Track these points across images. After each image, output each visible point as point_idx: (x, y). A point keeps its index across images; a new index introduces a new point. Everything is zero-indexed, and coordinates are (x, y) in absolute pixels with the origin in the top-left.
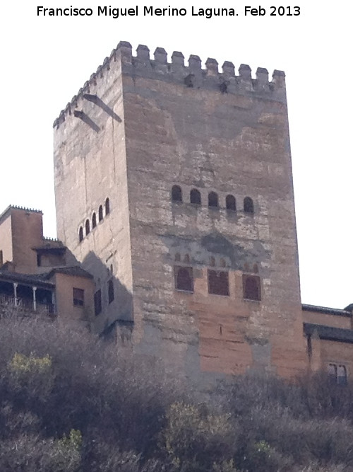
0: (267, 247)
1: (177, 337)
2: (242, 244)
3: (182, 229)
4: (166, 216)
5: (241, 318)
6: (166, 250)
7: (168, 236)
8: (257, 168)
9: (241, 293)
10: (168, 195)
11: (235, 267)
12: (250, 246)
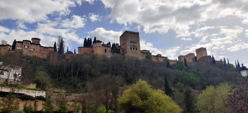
0: (138, 46)
1: (131, 53)
5: (136, 51)
7: (130, 45)
9: (136, 49)
11: (135, 47)
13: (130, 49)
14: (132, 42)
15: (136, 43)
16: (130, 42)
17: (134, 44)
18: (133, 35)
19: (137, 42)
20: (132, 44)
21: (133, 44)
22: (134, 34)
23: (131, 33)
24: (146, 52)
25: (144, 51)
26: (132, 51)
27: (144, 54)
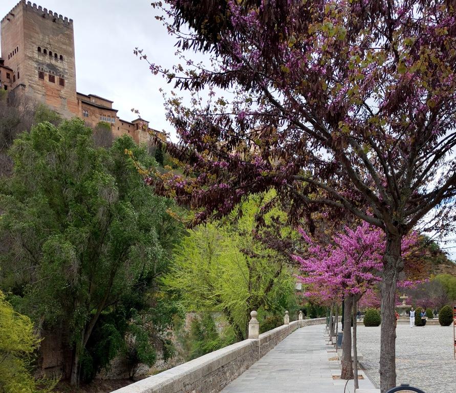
0: (66, 71)
1: (39, 93)
2: (59, 69)
3: (40, 60)
4: (36, 55)
5: (58, 90)
6: (36, 66)
7: (37, 62)
8: (64, 47)
9: (58, 83)
10: (37, 49)
11: (57, 75)
12: (62, 70)
13: (37, 76)
14: (45, 51)
15: (61, 58)
16: (39, 49)
17: (53, 62)
18: (49, 23)
19: (64, 57)
20: (47, 60)
21: (48, 62)
22: (54, 21)
23: (43, 16)
24: (99, 103)
25: (93, 101)
26: (46, 86)
27: (92, 108)
